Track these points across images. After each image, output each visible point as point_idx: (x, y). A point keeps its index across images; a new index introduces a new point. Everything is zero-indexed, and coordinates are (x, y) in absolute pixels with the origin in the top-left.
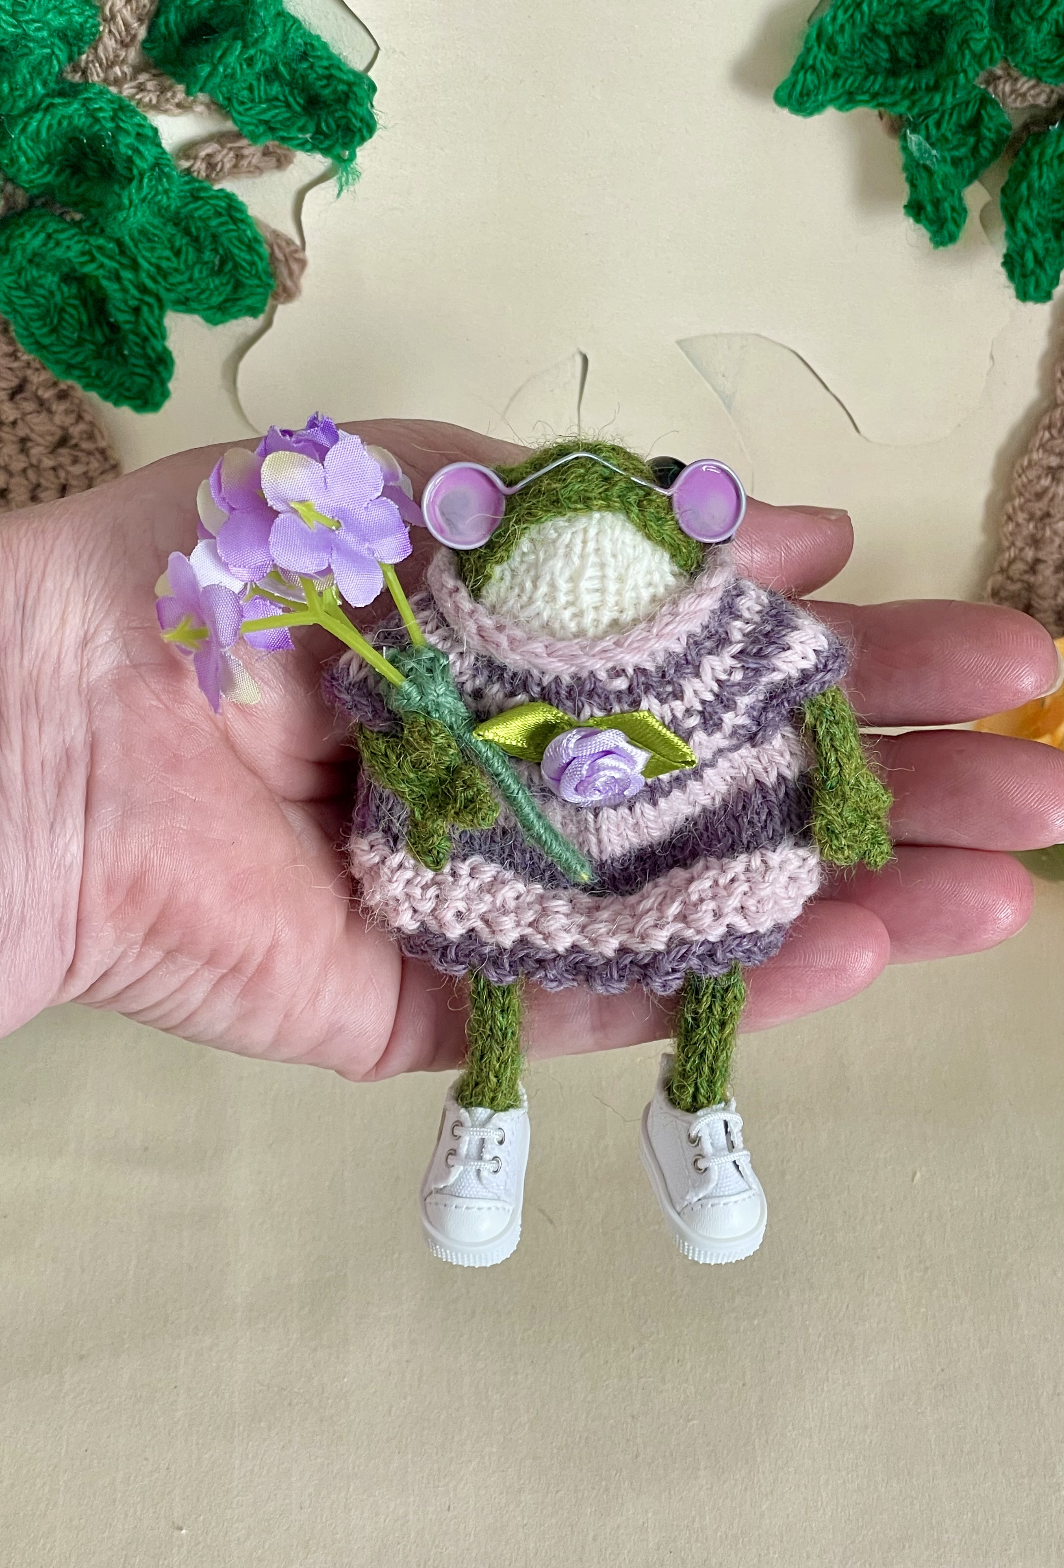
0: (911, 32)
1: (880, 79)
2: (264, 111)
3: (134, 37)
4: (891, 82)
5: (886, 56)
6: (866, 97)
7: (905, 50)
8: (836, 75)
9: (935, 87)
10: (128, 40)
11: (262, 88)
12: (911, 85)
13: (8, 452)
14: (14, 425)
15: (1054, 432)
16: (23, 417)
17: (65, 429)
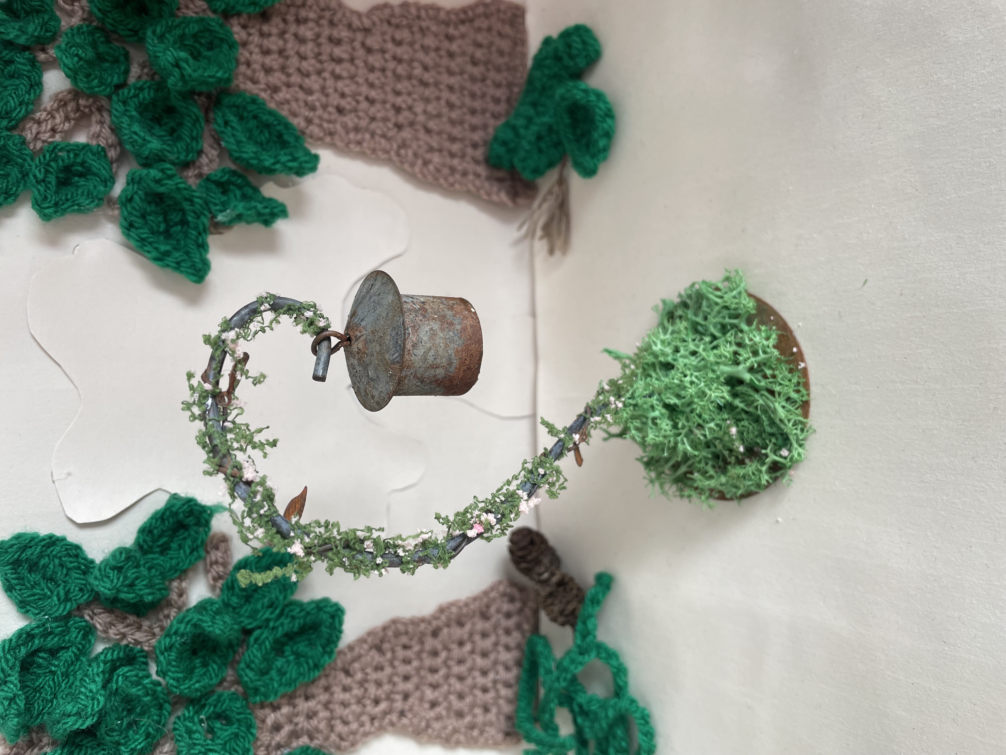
0: (165, 214)
1: (190, 231)
2: (185, 552)
3: (134, 622)
4: (192, 225)
5: (179, 227)
6: (201, 239)
7: (175, 217)
8: (187, 253)
9: (191, 201)
10: (137, 625)
11: (172, 552)
12: (192, 214)
13: (382, 676)
14: (367, 674)
15: (404, 160)
16: (363, 670)
17: (371, 648)
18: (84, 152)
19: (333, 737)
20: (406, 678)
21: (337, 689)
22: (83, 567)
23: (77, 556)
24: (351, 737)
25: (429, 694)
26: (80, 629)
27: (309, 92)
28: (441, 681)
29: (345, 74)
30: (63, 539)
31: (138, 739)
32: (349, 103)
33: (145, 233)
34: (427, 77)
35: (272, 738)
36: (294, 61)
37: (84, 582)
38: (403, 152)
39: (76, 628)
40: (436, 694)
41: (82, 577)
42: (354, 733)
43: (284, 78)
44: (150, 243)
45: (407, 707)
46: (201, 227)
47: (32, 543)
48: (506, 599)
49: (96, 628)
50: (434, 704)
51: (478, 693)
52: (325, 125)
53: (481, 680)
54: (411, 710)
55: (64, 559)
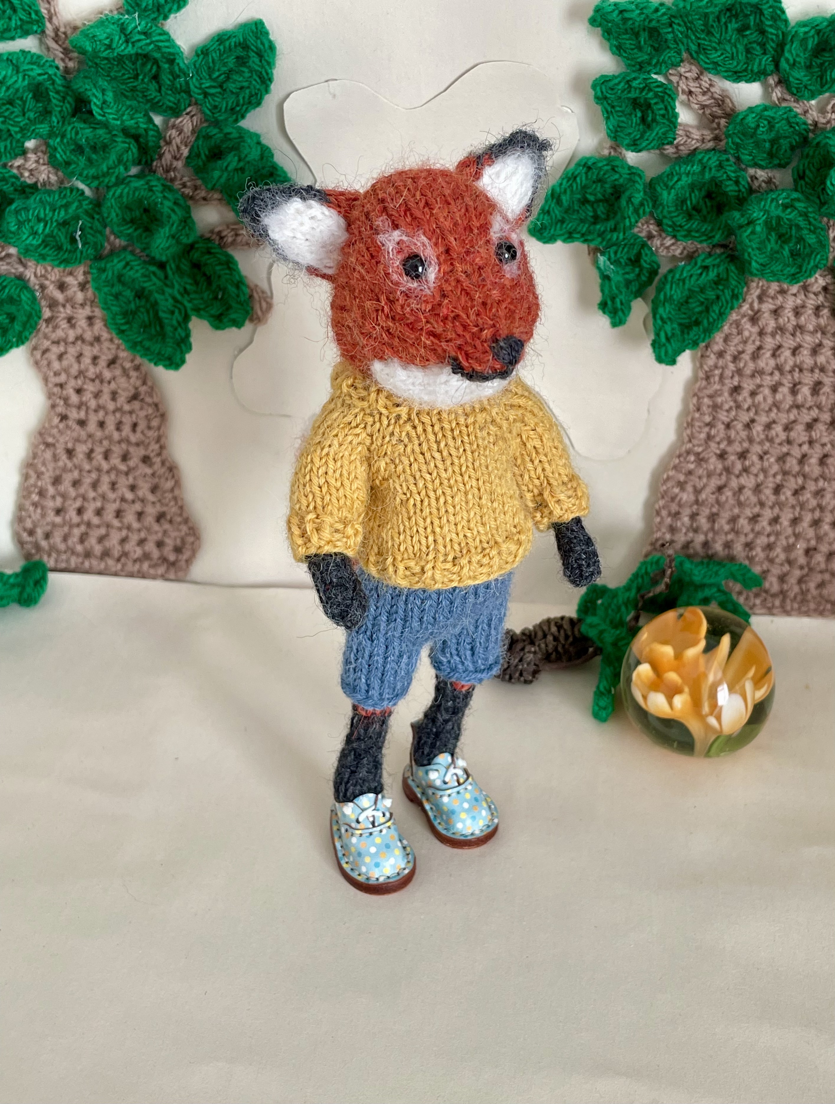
0: (605, 200)
1: (587, 226)
3: (182, 154)
4: (592, 228)
5: (591, 214)
6: (578, 236)
7: (601, 209)
8: (562, 220)
9: (615, 229)
10: (178, 156)
12: (602, 229)
13: (105, 398)
14: (109, 382)
15: (682, 459)
16: (114, 378)
17: (136, 388)
18: (667, 123)
19: (47, 344)
20: (102, 424)
21: (96, 350)
22: (238, 108)
23: (250, 103)
24: (45, 362)
25: (81, 449)
26: (178, 103)
27: (755, 356)
28: (95, 463)
29: (779, 396)
30: (267, 91)
31: (65, 154)
32: (745, 400)
33: (582, 180)
34: (787, 493)
35: (53, 282)
36: (790, 342)
37: (223, 110)
38: (692, 458)
39: (179, 101)
40: (81, 456)
41: (229, 107)
42: (49, 364)
43: (769, 329)
44: (571, 185)
45: (70, 423)
46: (589, 238)
47: (265, 64)
48: (178, 542)
49: (178, 117)
50: (70, 453)
51: (78, 504)
52: (717, 372)
53: (91, 507)
54: (67, 427)
55: (247, 91)
